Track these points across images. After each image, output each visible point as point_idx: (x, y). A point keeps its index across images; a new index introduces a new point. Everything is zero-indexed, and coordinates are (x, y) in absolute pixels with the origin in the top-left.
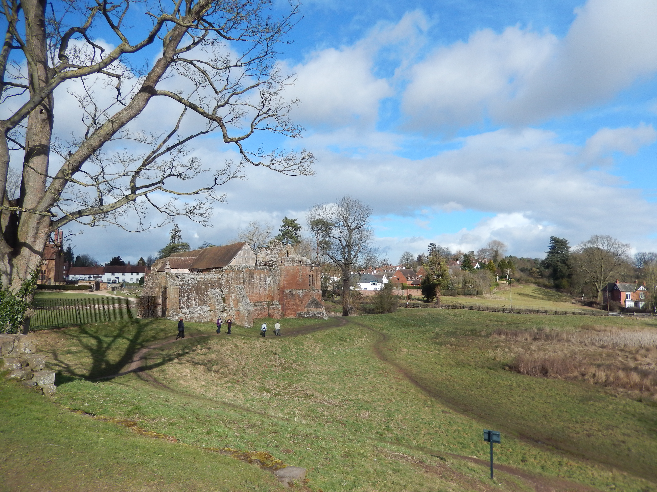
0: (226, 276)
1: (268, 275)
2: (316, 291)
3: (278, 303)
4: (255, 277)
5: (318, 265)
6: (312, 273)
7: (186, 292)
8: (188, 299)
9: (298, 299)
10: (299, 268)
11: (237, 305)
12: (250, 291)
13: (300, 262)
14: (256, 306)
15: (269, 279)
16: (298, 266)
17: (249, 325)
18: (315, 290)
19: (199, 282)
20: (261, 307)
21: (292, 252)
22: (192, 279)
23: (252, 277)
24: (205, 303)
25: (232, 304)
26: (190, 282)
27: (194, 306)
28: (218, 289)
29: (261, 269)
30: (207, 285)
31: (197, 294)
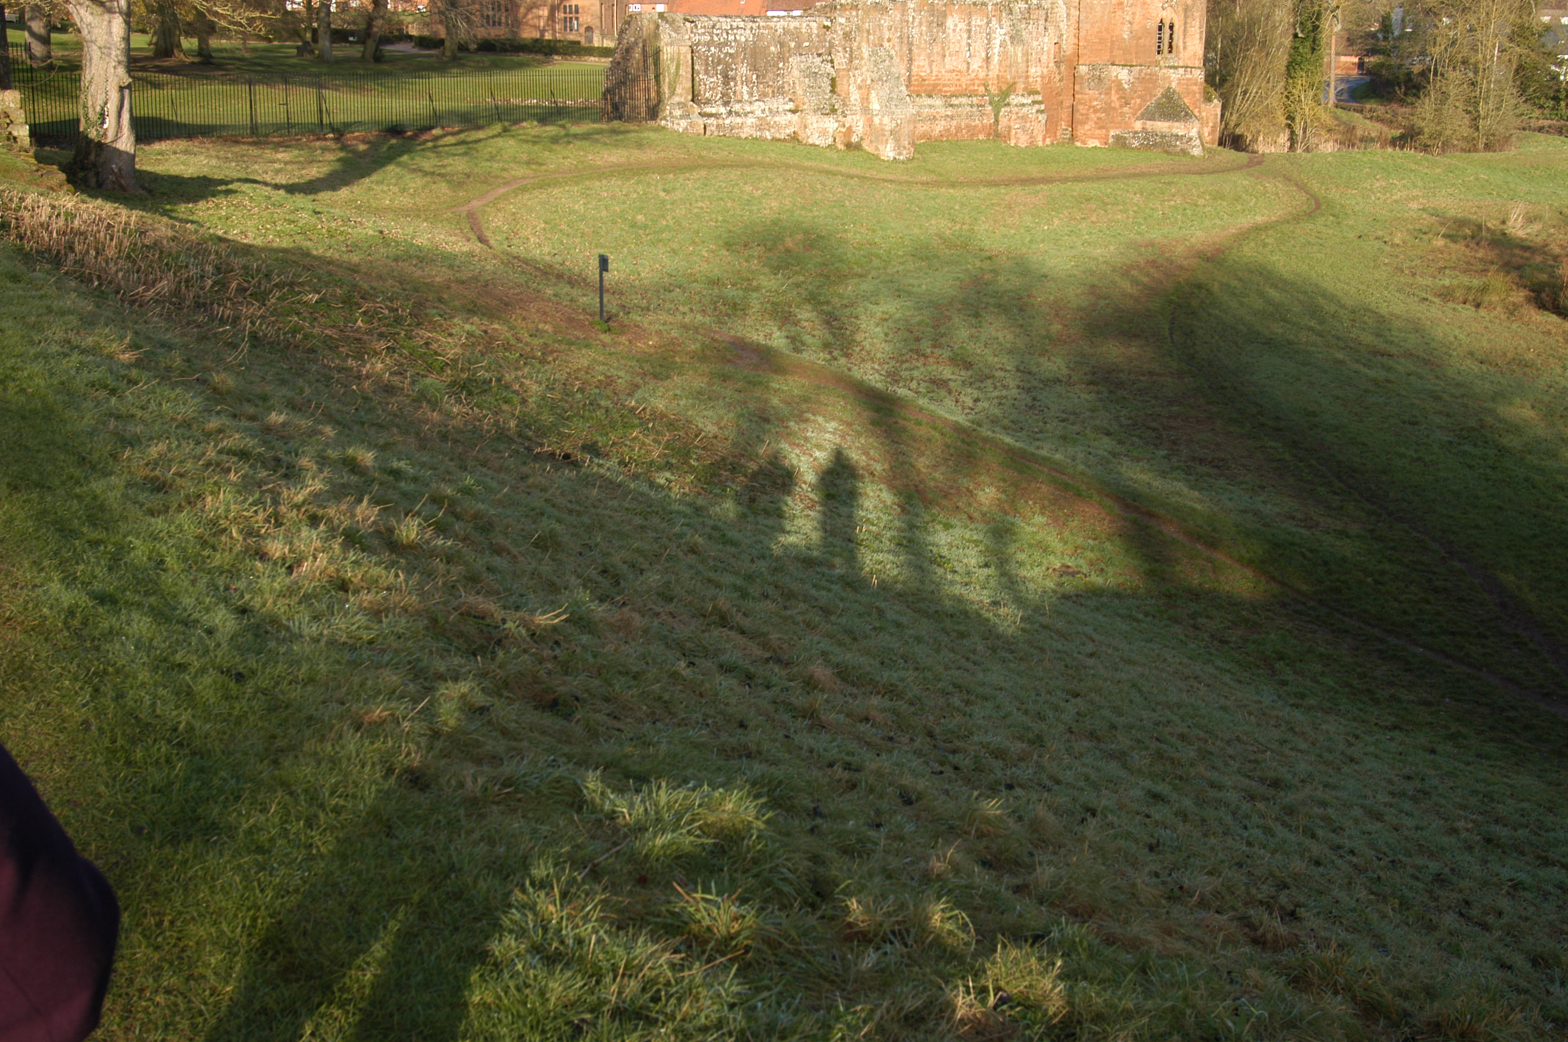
0: (844, 21)
2: (1181, 71)
3: (1026, 100)
6: (1169, 15)
7: (719, 61)
8: (727, 79)
9: (1117, 92)
11: (865, 100)
14: (951, 106)
17: (900, 154)
18: (1178, 68)
19: (759, 37)
20: (969, 109)
22: (738, 28)
23: (940, 25)
24: (779, 91)
25: (855, 96)
26: (731, 38)
27: (746, 97)
28: (819, 55)
30: (782, 45)
31: (754, 68)
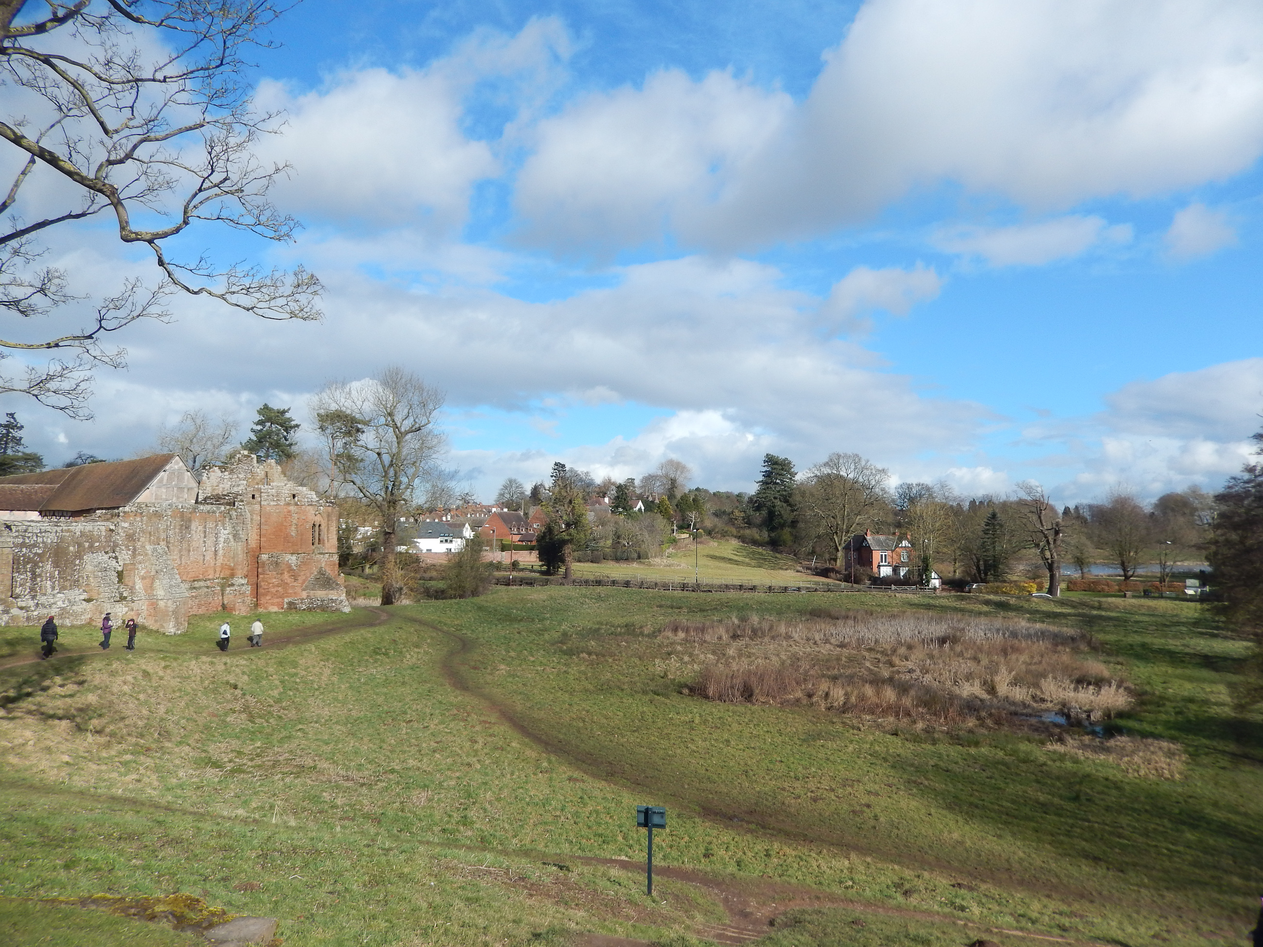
0: (126, 525)
1: (223, 524)
2: (327, 556)
3: (244, 581)
4: (194, 526)
5: (331, 503)
6: (318, 519)
7: (29, 560)
8: (34, 576)
9: (288, 572)
10: (292, 508)
11: (150, 588)
12: (181, 558)
13: (294, 496)
14: (194, 588)
15: (226, 532)
16: (289, 504)
17: (178, 630)
18: (324, 554)
19: (62, 539)
20: (206, 590)
21: (276, 475)
22: (45, 532)
23: (188, 528)
24: (76, 584)
25: (139, 585)
26: (40, 540)
27: (49, 591)
28: (106, 553)
29: (208, 512)
30: (80, 545)
31: (56, 565)
